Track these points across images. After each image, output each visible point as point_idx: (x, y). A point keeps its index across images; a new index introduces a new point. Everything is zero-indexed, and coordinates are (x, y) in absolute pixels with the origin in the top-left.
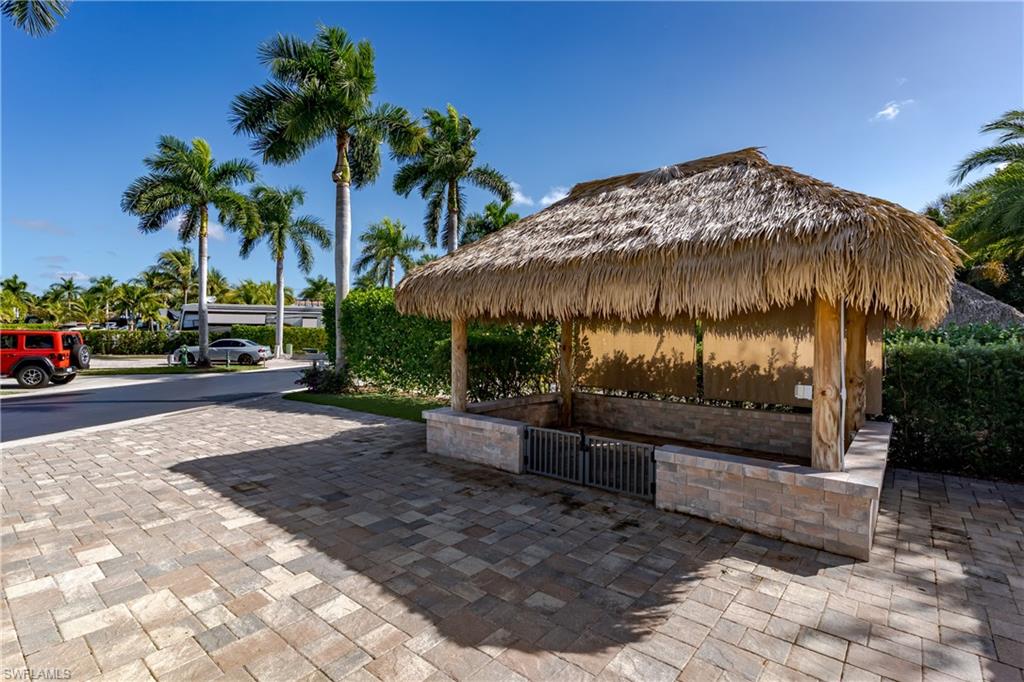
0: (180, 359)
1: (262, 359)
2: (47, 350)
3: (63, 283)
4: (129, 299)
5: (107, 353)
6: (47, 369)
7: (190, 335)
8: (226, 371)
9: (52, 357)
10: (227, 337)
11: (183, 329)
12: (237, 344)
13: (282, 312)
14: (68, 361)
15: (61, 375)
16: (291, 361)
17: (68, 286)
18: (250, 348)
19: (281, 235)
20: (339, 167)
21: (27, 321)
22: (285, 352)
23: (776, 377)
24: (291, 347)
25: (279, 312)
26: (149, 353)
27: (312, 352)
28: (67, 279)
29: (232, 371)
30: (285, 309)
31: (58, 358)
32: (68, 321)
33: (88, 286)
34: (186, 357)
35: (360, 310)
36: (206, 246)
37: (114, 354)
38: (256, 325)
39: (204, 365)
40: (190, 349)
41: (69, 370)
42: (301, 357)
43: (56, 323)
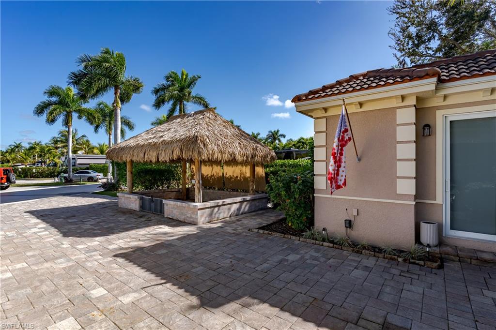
0: (61, 179)
1: (99, 179)
3: (15, 145)
4: (43, 152)
8: (80, 184)
12: (88, 173)
14: (5, 180)
15: (3, 186)
17: (18, 146)
18: (93, 174)
19: (110, 124)
23: (242, 180)
26: (51, 177)
28: (18, 143)
29: (83, 184)
32: (16, 163)
33: (28, 146)
38: (101, 164)
39: (70, 181)
41: (6, 184)
43: (10, 164)
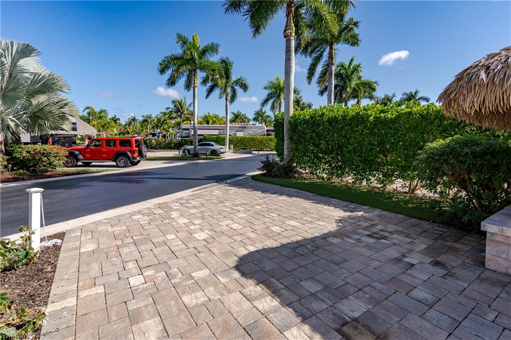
1: (222, 153)
2: (128, 148)
3: (131, 117)
4: (159, 123)
5: (151, 149)
6: (128, 157)
7: (185, 140)
9: (130, 151)
10: (204, 141)
11: (182, 137)
12: (209, 145)
13: (228, 128)
14: (137, 154)
15: (134, 161)
16: (233, 154)
17: (134, 119)
18: (216, 147)
20: (287, 27)
21: (119, 134)
22: (229, 149)
24: (232, 146)
25: (227, 128)
27: (243, 149)
28: (133, 116)
30: (230, 127)
31: (133, 152)
32: (134, 134)
33: (141, 119)
34: (186, 151)
35: (306, 122)
36: (196, 92)
37: (154, 149)
38: (214, 135)
39: (196, 156)
40: (189, 147)
41: (138, 158)
42: (239, 152)
43: (130, 135)
